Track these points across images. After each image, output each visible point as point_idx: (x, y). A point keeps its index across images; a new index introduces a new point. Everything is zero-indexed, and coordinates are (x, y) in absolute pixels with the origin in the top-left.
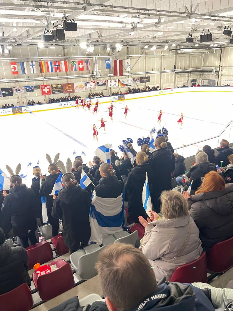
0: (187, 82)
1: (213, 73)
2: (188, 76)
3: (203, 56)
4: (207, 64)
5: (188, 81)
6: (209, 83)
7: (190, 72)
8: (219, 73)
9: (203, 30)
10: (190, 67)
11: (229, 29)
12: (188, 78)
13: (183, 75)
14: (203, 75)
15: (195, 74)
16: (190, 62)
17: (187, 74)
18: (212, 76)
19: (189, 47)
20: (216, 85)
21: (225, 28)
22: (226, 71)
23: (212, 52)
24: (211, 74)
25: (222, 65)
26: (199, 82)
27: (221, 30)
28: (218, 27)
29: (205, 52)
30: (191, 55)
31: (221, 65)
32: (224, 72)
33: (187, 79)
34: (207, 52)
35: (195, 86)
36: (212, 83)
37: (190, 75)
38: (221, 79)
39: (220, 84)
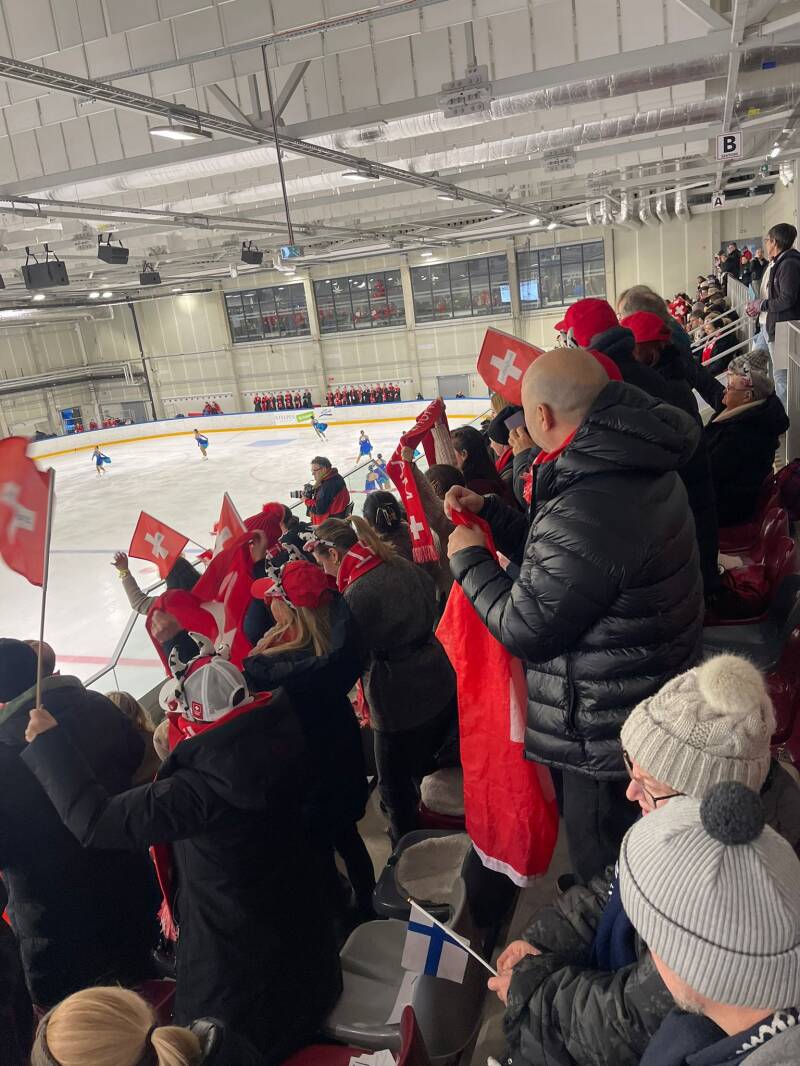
0: (46, 420)
1: (130, 382)
2: (46, 400)
3: (78, 329)
4: (101, 353)
5: (49, 416)
6: (126, 414)
7: (49, 385)
8: (147, 378)
9: (27, 249)
10: (43, 368)
11: (115, 244)
12: (47, 406)
13: (22, 397)
14: (96, 390)
15: (70, 388)
16: (35, 353)
17: (38, 395)
18: (130, 391)
19: (15, 304)
20: (152, 419)
21: (100, 240)
22: (165, 372)
23: (104, 314)
24: (122, 384)
25: (150, 352)
26: (91, 414)
27: (90, 246)
28: (77, 237)
29: (83, 318)
30: (33, 331)
31: (146, 356)
32: (162, 373)
33: (43, 411)
34: (89, 318)
35: (81, 430)
36: (136, 414)
37: (49, 395)
38: (159, 397)
39: (163, 411)
